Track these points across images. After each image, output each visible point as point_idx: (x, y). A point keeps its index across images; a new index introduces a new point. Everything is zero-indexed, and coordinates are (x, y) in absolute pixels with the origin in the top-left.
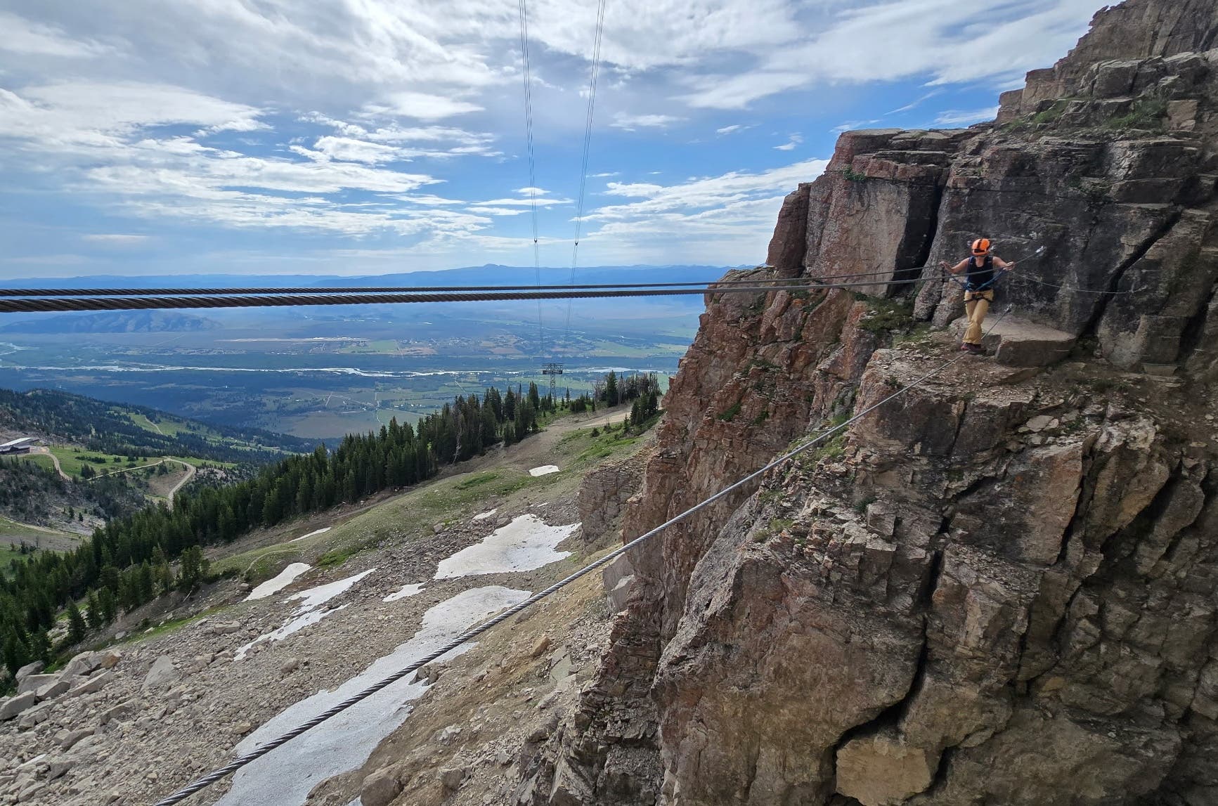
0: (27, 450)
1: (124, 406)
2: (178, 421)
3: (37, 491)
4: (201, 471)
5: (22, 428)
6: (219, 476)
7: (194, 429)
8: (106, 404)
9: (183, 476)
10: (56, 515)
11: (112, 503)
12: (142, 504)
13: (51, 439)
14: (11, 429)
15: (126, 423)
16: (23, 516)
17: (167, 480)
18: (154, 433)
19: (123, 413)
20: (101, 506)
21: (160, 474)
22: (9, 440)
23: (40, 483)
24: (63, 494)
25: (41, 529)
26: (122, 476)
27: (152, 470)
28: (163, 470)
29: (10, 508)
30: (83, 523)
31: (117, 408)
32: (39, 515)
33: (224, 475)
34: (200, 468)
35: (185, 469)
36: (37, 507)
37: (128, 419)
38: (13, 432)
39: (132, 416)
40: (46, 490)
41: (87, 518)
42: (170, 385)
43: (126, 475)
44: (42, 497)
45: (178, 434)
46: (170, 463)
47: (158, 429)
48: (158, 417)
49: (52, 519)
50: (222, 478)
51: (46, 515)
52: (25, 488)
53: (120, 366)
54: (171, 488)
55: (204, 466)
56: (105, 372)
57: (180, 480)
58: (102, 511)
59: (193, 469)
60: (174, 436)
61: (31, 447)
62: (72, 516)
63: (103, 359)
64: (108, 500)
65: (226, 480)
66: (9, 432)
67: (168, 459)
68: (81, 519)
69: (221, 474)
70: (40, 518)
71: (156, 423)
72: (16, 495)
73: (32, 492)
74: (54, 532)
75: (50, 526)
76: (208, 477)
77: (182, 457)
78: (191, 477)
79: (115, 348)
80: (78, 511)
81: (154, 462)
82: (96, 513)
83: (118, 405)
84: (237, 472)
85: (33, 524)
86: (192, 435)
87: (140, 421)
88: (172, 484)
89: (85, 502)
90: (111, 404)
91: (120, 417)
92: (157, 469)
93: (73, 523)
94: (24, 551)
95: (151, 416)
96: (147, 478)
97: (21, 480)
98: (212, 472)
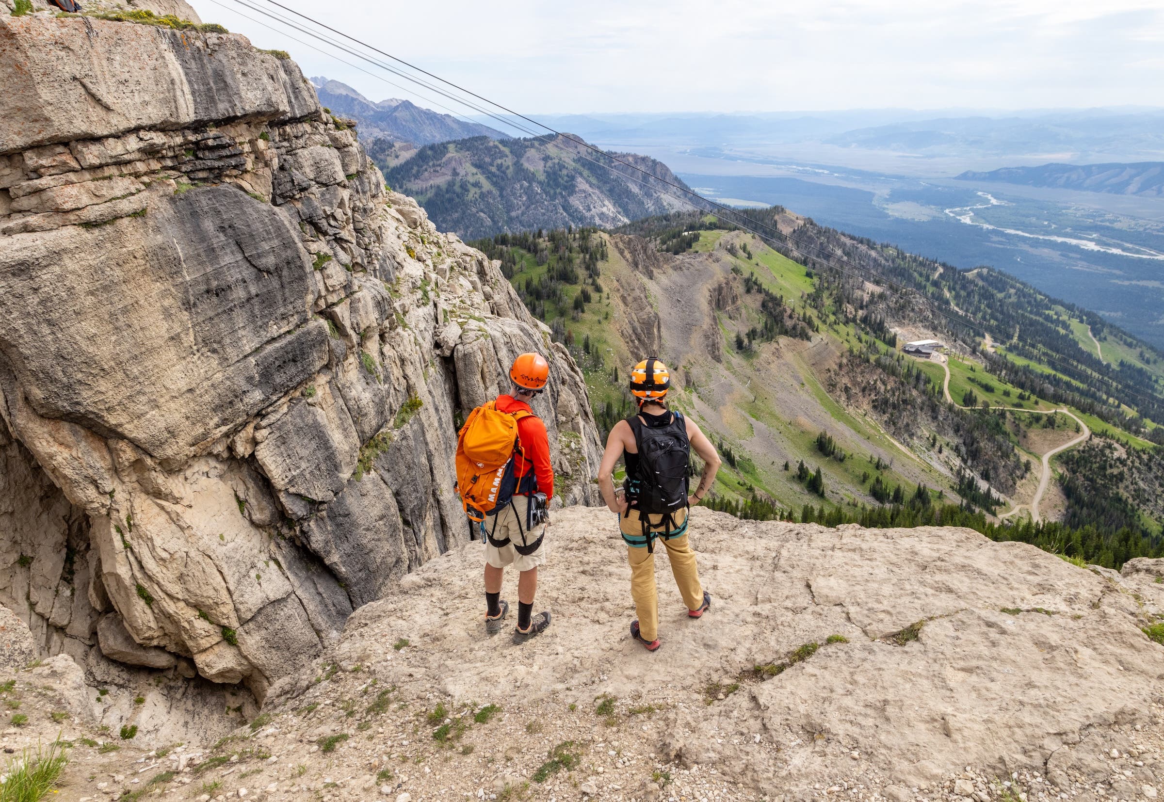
0: (928, 355)
1: (1070, 308)
2: (1130, 345)
3: (914, 407)
4: (1096, 441)
5: (934, 328)
6: (1116, 455)
7: (1148, 362)
8: (1050, 300)
9: (1070, 439)
10: (920, 438)
11: (975, 446)
12: (1008, 457)
13: (956, 348)
14: (925, 327)
15: (1062, 332)
16: (892, 428)
17: (1050, 437)
18: (1090, 355)
19: (1064, 317)
20: (964, 443)
21: (1045, 427)
22: (919, 338)
23: (919, 400)
24: (935, 418)
25: (903, 448)
26: (1002, 414)
27: (1037, 419)
28: (1051, 422)
29: (886, 417)
30: (941, 456)
31: (1059, 308)
32: (904, 432)
33: (1124, 456)
34: (1096, 435)
35: (1078, 430)
36: (908, 425)
37: (1066, 326)
38: (926, 331)
39: (1074, 323)
40: (922, 409)
41: (946, 452)
42: (1152, 284)
43: (1008, 414)
44: (915, 415)
45: (1122, 364)
46: (1064, 415)
47: (1098, 350)
48: (1106, 331)
49: (916, 441)
50: (1119, 459)
51: (911, 435)
52: (905, 402)
53: (1098, 242)
54: (1051, 448)
55: (1103, 434)
56: (1076, 249)
57: (1065, 441)
58: (963, 449)
59: (1086, 433)
60: (1115, 366)
61: (934, 353)
62: (933, 445)
63: (1080, 229)
64: (974, 441)
65: (1123, 462)
66: (922, 330)
67: (1064, 410)
68: (940, 451)
69: (1120, 452)
70: (906, 436)
71: (1100, 340)
72: (894, 407)
73: (909, 407)
74: (912, 456)
75: (912, 448)
76: (1102, 451)
77: (1083, 411)
78: (1080, 444)
79: (1100, 216)
80: (941, 440)
81: (1045, 409)
82: (957, 450)
83: (1063, 305)
84: (1145, 457)
85: (898, 440)
86: (1140, 371)
87: (1080, 332)
88: (1054, 444)
89: (951, 433)
90: (1055, 302)
91: (1057, 322)
92: (1045, 419)
93: (932, 453)
94: (878, 466)
95: (1097, 326)
96: (1030, 425)
97: (904, 393)
98: (1110, 446)
